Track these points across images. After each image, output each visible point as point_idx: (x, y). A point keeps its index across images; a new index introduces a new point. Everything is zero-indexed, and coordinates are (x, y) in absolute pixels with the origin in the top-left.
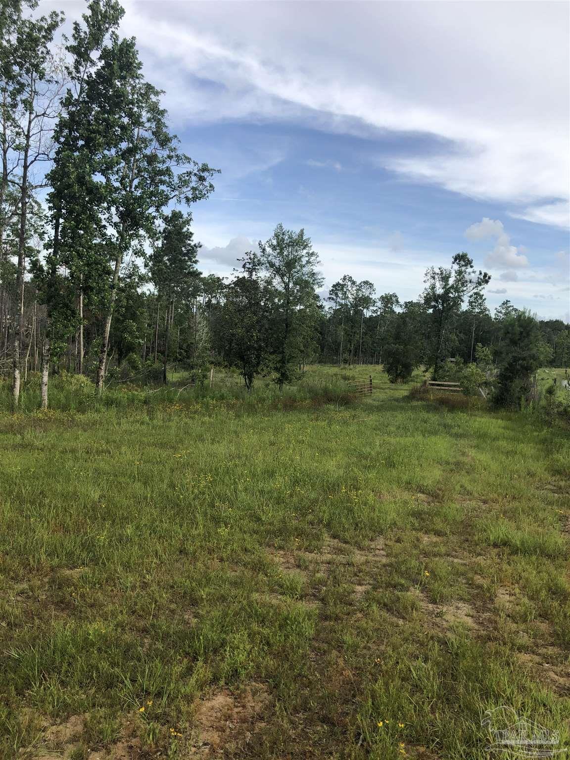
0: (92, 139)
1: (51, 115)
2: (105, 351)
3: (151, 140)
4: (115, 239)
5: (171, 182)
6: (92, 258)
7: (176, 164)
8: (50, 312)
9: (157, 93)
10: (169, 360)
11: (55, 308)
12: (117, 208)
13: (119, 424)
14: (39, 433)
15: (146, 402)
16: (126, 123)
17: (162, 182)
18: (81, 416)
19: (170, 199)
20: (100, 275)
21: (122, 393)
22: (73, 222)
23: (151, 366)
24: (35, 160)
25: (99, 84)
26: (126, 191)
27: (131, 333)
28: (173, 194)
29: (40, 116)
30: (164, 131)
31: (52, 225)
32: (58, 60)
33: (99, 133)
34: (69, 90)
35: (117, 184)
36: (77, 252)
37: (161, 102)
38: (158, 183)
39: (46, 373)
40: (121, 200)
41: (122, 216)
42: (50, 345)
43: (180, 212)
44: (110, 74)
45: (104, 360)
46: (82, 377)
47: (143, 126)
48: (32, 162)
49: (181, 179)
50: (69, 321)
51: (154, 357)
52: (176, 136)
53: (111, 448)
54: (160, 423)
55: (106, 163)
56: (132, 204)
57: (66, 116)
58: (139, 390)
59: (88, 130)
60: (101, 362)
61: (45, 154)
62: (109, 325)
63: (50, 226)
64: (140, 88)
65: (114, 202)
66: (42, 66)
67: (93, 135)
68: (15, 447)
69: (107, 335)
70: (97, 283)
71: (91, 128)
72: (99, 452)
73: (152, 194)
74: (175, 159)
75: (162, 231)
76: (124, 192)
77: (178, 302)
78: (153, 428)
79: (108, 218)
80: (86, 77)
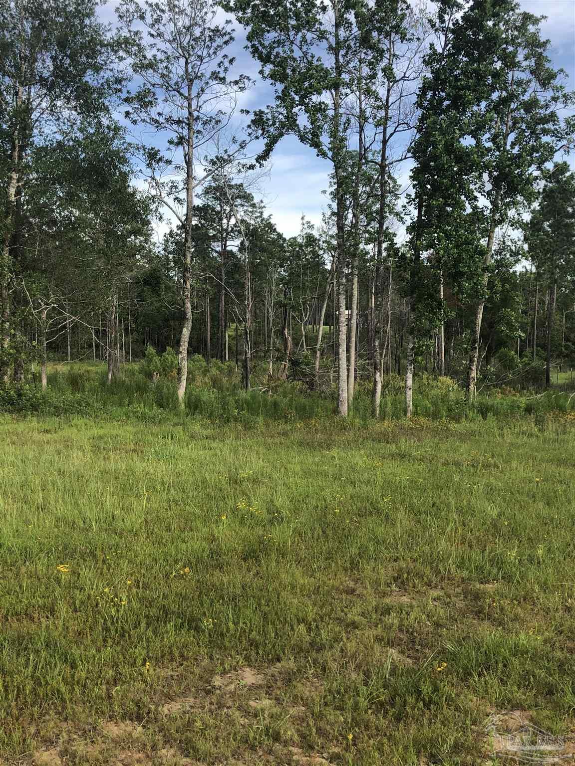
0: (461, 97)
1: (411, 77)
2: (476, 348)
3: (529, 81)
4: (489, 211)
5: (557, 130)
6: (461, 238)
7: (563, 106)
8: (414, 305)
9: (536, 21)
10: (552, 356)
11: (419, 300)
12: (490, 175)
13: (502, 436)
14: (414, 442)
15: (529, 410)
16: (498, 68)
17: (545, 132)
18: (456, 425)
19: (556, 151)
20: (472, 257)
21: (497, 399)
22: (441, 199)
23: (529, 364)
24: (395, 131)
25: (466, 29)
26: (499, 151)
27: (509, 324)
28: (560, 144)
29: (400, 80)
30: (546, 67)
31: (415, 204)
32: (417, 12)
33: (468, 88)
34: (432, 45)
35: (489, 145)
36: (445, 232)
37: (542, 31)
38: (540, 134)
39: (410, 376)
40: (494, 164)
41: (496, 183)
42: (414, 343)
43: (565, 163)
44: (480, 15)
45: (476, 359)
46: (447, 380)
47: (520, 67)
48: (391, 135)
49: (569, 123)
50: (435, 314)
51: (533, 353)
52: (562, 70)
53: (500, 462)
54: (553, 436)
55: (477, 122)
56: (509, 166)
57: (430, 75)
58: (518, 395)
59: (456, 87)
60: (471, 361)
61: (405, 123)
62: (480, 316)
63: (413, 206)
64: (515, 20)
65: (486, 167)
66: (403, 26)
67: (462, 92)
68: (393, 456)
69: (478, 328)
70: (468, 267)
71: (459, 84)
72: (487, 466)
73: (534, 149)
74: (561, 100)
75: (541, 190)
76: (498, 153)
77: (562, 278)
78: (545, 441)
79: (480, 187)
80: (451, 26)
